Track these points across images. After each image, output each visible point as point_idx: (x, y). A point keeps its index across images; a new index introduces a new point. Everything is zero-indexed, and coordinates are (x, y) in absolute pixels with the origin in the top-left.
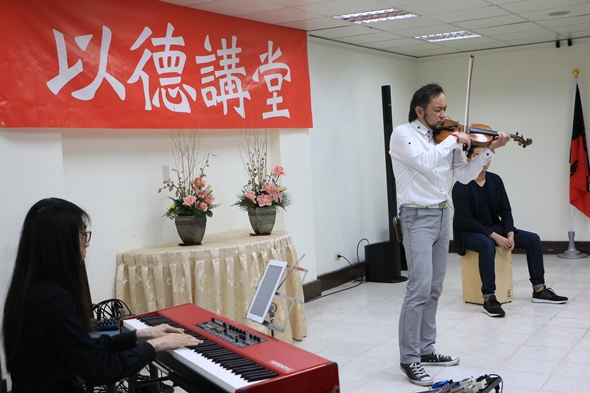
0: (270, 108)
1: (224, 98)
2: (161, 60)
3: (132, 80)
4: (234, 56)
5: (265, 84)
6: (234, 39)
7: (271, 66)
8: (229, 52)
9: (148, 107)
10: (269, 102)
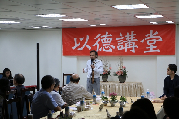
0: (149, 49)
1: (126, 48)
2: (103, 41)
3: (94, 45)
4: (132, 37)
5: (146, 43)
6: (133, 32)
7: (151, 37)
8: (130, 36)
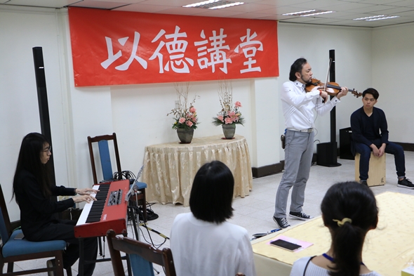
0: (247, 67)
1: (213, 64)
2: (171, 46)
3: (152, 58)
4: (221, 40)
5: (243, 54)
6: (222, 30)
7: (248, 42)
8: (218, 37)
9: (161, 71)
10: (245, 63)
